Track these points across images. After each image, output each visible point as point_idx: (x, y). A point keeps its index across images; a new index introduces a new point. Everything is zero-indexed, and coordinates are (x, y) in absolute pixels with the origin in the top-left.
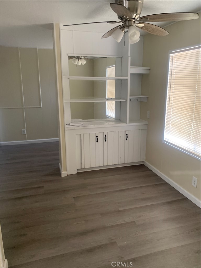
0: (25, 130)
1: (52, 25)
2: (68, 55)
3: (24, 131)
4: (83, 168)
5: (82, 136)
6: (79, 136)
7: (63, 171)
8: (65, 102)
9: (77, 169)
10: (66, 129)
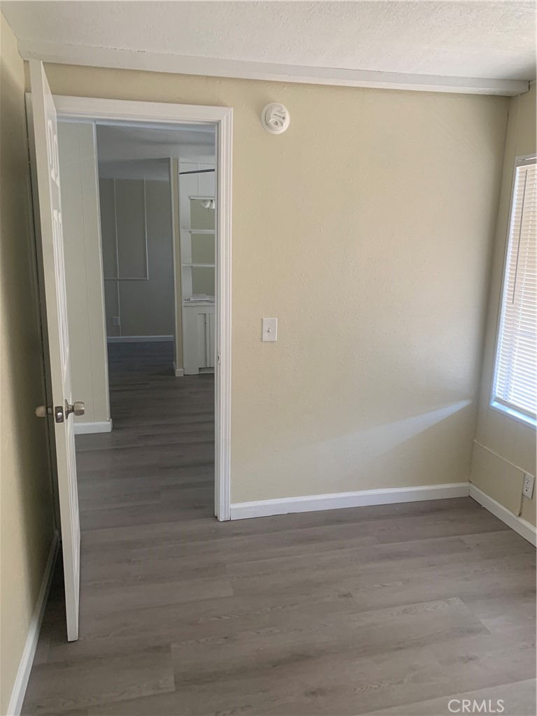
0: (119, 318)
1: (168, 160)
2: (190, 198)
3: (117, 320)
4: (208, 366)
5: (207, 315)
6: (203, 316)
7: (178, 367)
8: (183, 265)
9: (200, 369)
10: (183, 304)
